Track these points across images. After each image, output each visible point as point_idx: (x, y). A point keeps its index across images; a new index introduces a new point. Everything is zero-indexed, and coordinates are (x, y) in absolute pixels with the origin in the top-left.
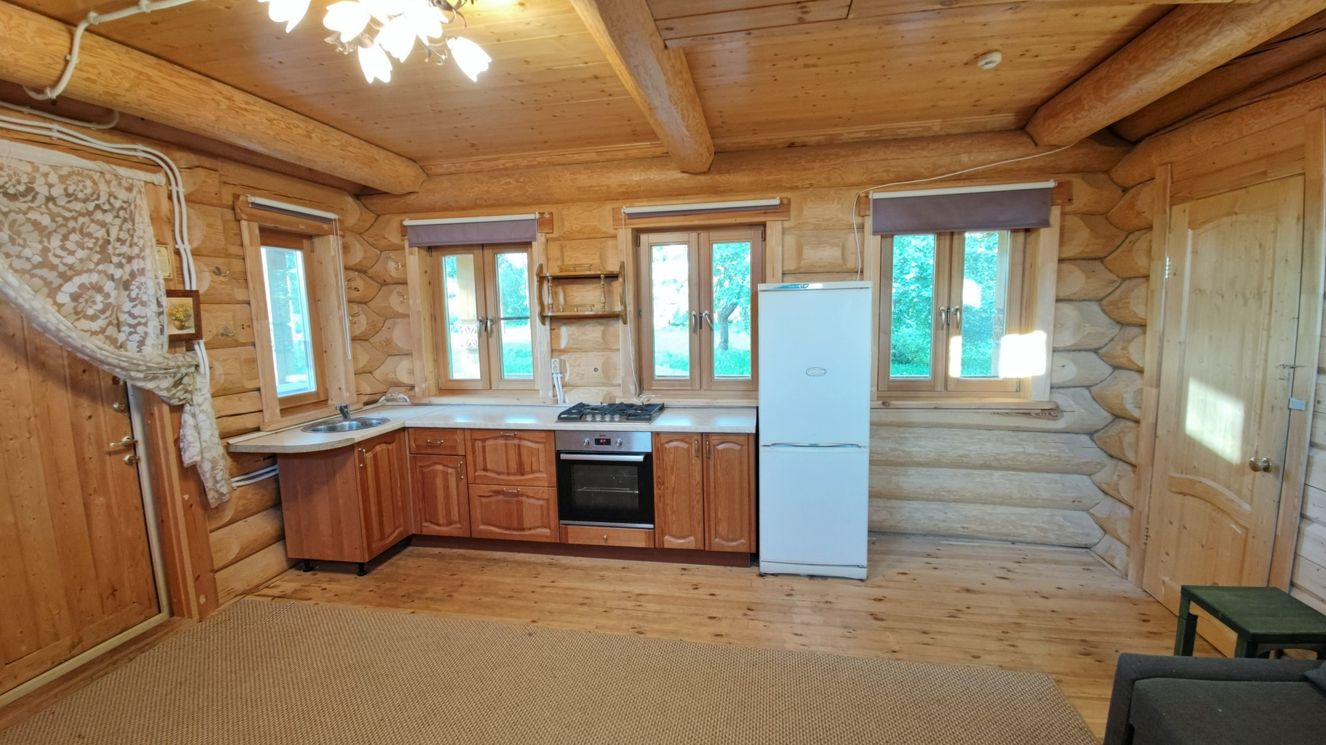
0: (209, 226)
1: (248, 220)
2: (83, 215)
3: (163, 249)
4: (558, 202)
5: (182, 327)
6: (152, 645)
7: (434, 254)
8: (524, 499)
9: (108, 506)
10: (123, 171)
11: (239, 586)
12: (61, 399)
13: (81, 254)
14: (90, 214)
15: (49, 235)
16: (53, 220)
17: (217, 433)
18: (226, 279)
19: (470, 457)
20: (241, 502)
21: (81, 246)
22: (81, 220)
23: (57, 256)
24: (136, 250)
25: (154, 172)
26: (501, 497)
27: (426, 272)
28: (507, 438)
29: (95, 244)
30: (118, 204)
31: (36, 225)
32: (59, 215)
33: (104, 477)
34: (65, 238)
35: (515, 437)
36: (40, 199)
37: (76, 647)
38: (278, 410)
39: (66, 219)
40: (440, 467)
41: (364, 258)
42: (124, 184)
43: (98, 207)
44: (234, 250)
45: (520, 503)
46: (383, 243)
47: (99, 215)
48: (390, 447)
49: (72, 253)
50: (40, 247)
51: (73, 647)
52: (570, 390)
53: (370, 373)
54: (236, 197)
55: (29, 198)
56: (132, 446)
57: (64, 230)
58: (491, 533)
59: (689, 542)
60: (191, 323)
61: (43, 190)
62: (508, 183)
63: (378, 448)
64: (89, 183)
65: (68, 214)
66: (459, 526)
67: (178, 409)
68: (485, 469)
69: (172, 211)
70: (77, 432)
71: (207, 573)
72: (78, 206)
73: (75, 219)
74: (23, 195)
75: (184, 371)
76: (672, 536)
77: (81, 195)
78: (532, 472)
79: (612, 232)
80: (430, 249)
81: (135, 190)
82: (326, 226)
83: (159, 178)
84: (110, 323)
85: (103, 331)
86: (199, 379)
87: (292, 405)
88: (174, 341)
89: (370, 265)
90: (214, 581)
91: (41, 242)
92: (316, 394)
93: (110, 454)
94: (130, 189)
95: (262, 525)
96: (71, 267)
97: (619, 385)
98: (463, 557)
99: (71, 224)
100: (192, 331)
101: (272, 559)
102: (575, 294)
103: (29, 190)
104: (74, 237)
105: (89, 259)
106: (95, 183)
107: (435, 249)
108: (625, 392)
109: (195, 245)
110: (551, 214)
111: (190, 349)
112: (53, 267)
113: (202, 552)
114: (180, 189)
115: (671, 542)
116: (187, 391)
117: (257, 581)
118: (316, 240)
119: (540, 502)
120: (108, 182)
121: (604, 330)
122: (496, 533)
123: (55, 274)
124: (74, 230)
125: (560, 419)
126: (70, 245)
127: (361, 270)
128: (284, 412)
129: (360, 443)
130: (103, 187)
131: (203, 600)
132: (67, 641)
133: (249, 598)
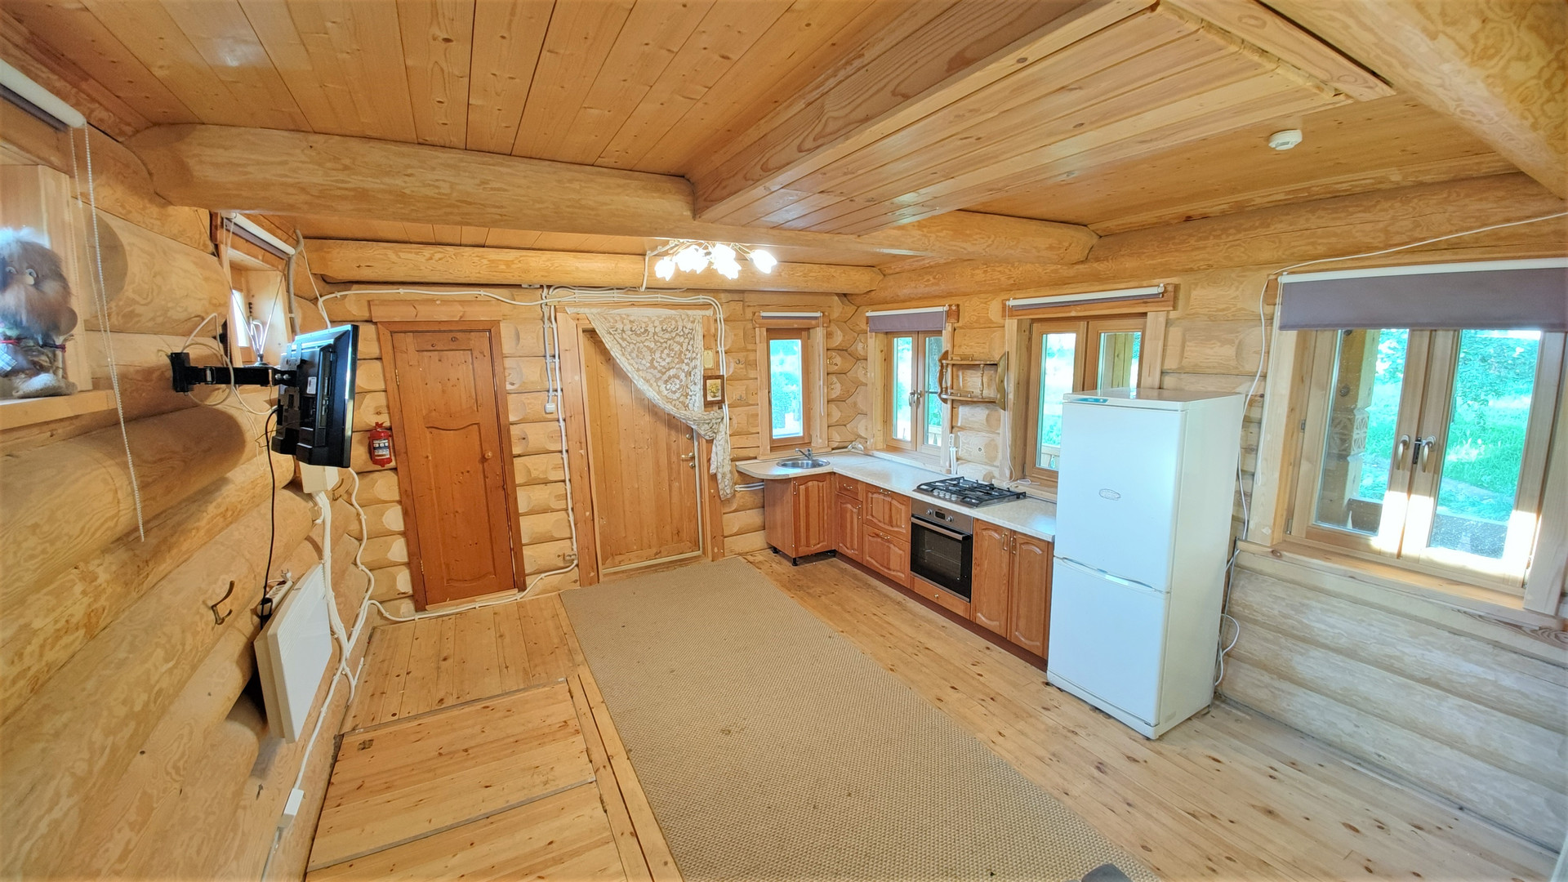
0: (735, 335)
1: (760, 327)
2: (670, 340)
3: (710, 352)
4: (965, 294)
5: (715, 396)
6: (686, 565)
7: (889, 336)
8: (892, 546)
9: (680, 488)
10: (690, 312)
11: (738, 549)
12: (663, 431)
13: (668, 360)
14: (673, 338)
15: (654, 352)
16: (655, 345)
17: (728, 458)
18: (742, 366)
19: (864, 503)
20: (742, 500)
21: (668, 355)
22: (669, 342)
23: (657, 362)
24: (694, 355)
25: (708, 309)
26: (879, 540)
27: (882, 351)
28: (885, 495)
29: (675, 354)
30: (687, 331)
31: (648, 347)
32: (658, 341)
33: (679, 473)
34: (662, 352)
35: (888, 495)
36: (651, 335)
37: (658, 554)
38: (769, 448)
39: (661, 343)
40: (849, 506)
41: (843, 341)
42: (691, 319)
43: (677, 334)
44: (750, 347)
45: (890, 548)
46: (858, 328)
47: (678, 339)
48: (821, 484)
49: (664, 360)
50: (650, 358)
51: (657, 554)
52: (962, 464)
53: (845, 425)
54: (754, 314)
55: (646, 334)
56: (693, 458)
57: (661, 349)
58: (872, 564)
59: (993, 625)
60: (719, 393)
61: (651, 330)
62: (928, 280)
63: (810, 484)
64: (673, 322)
65: (662, 341)
66: (857, 552)
67: (710, 442)
68: (872, 516)
69: (716, 329)
70: (669, 449)
71: (719, 537)
72: (667, 336)
73: (666, 342)
74: (643, 333)
75: (714, 421)
76: (982, 614)
77: (669, 330)
78: (897, 526)
79: (1001, 321)
80: (887, 333)
81: (696, 321)
82: (814, 322)
83: (709, 312)
84: (682, 395)
85: (678, 398)
86: (721, 425)
87: (778, 445)
88: (708, 405)
89: (849, 346)
90: (723, 541)
91: (651, 356)
92: (803, 438)
93: (683, 460)
94: (693, 322)
95: (753, 517)
96: (664, 367)
97: (998, 467)
98: (855, 577)
99: (664, 345)
100: (720, 398)
101: (757, 540)
102: (969, 379)
103: (646, 330)
104: (666, 351)
105: (673, 361)
106: (677, 322)
107: (891, 334)
108: (1002, 474)
109: (727, 348)
110: (958, 306)
111: (721, 408)
112: (656, 368)
113: (717, 525)
114: (721, 316)
115: (982, 619)
116: (714, 432)
117: (747, 550)
118: (811, 331)
119: (901, 552)
120: (683, 320)
121: (988, 414)
122: (874, 565)
123: (656, 371)
124: (666, 348)
125: (919, 489)
126: (664, 356)
127: (840, 350)
128: (772, 449)
129: (795, 479)
130: (680, 324)
131: (716, 550)
132: (654, 550)
133: (740, 557)
